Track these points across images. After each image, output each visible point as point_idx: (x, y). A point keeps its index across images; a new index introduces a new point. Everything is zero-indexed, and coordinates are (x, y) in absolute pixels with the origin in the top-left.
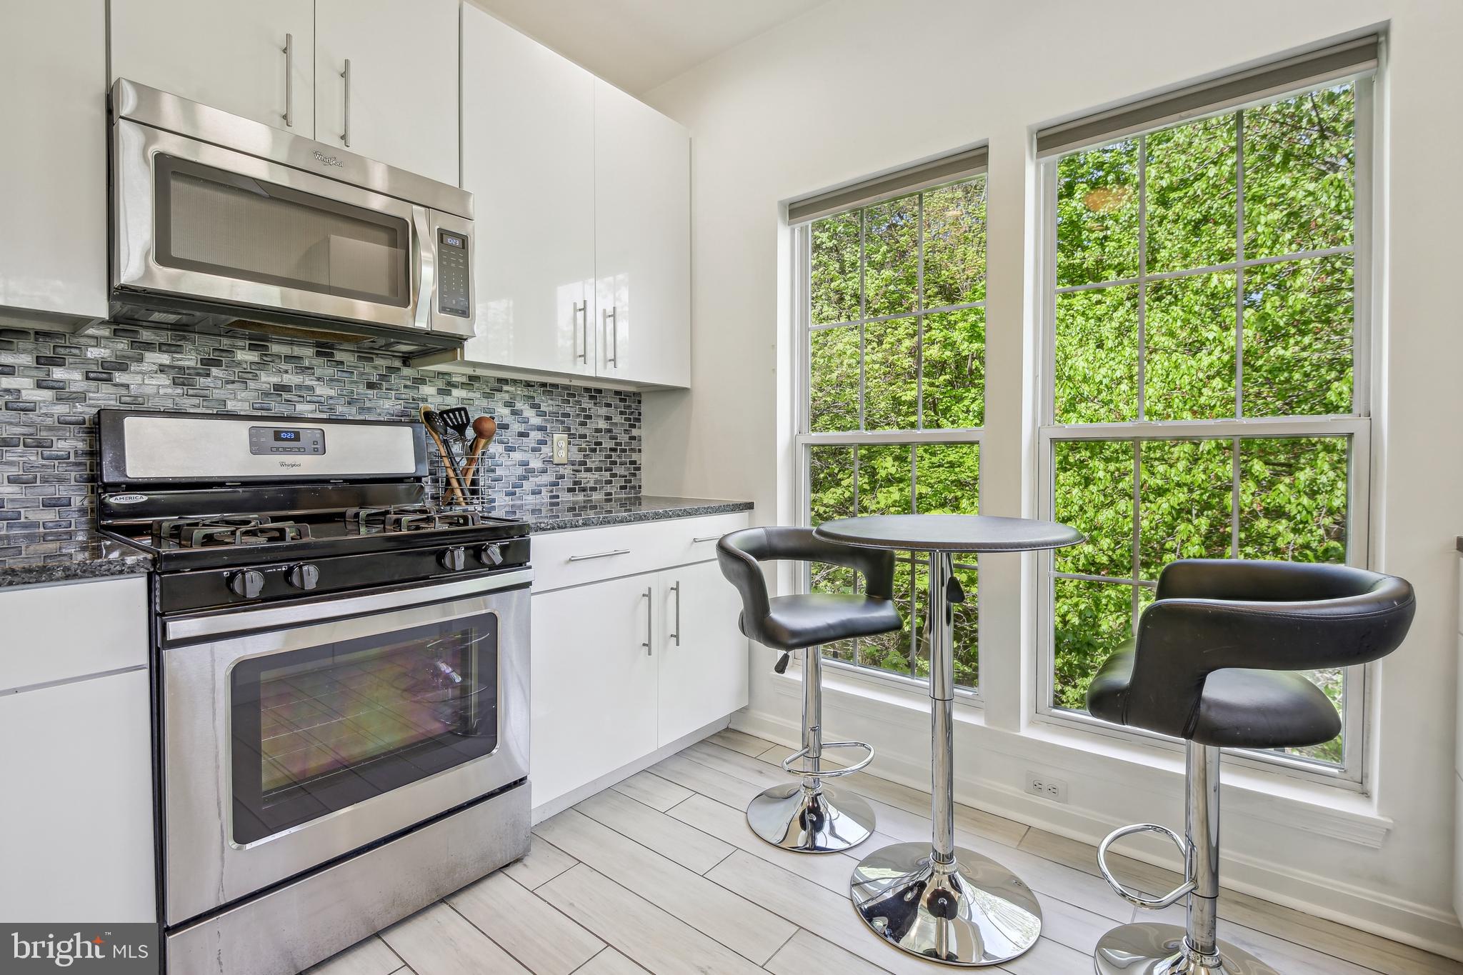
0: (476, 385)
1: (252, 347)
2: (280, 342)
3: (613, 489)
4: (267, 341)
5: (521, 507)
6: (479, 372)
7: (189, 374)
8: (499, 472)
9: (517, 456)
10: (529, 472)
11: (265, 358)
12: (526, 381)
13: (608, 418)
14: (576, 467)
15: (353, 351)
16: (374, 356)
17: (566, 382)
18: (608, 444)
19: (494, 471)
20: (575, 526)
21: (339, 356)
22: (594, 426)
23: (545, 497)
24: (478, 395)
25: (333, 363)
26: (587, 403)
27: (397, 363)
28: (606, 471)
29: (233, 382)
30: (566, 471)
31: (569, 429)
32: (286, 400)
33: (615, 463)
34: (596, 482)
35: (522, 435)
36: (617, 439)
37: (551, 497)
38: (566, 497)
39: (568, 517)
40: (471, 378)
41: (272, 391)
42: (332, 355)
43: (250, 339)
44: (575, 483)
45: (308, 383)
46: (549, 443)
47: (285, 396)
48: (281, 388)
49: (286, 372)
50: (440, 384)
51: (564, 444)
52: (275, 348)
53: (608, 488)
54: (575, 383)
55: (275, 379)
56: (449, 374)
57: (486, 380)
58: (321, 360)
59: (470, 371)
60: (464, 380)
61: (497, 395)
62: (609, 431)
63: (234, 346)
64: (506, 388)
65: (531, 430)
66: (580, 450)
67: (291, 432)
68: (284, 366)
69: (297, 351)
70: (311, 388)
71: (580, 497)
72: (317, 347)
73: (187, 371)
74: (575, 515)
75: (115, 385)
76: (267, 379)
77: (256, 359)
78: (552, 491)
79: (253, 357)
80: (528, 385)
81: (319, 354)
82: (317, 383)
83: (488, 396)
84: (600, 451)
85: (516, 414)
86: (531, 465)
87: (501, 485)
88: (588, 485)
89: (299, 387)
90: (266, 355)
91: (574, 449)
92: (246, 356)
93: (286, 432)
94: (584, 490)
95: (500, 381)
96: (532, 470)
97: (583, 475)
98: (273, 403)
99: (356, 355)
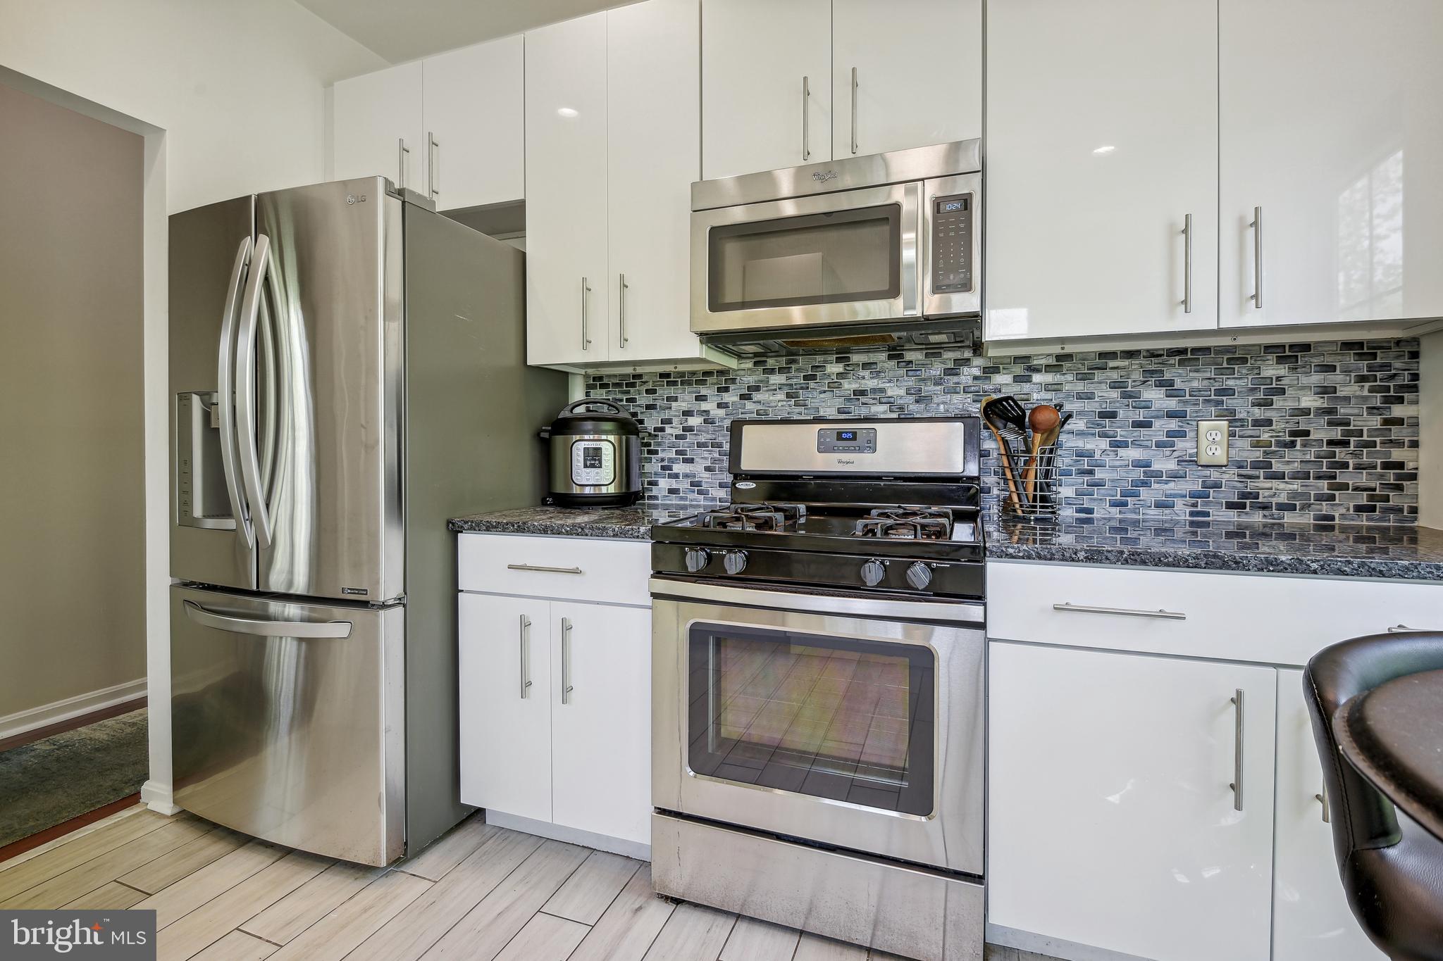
0: (1066, 365)
1: (839, 360)
2: (858, 352)
3: (1342, 509)
4: (849, 353)
5: (1136, 523)
6: (1069, 349)
7: (796, 389)
8: (1099, 474)
9: (1132, 454)
10: (1150, 476)
11: (847, 368)
12: (1148, 351)
13: (1324, 391)
14: (1248, 471)
15: (922, 349)
16: (942, 351)
17: (1226, 341)
18: (1321, 432)
19: (1091, 472)
20: (1236, 566)
21: (909, 356)
22: (1291, 404)
23: (1182, 511)
24: (1070, 377)
25: (904, 364)
26: (1271, 369)
27: (968, 354)
28: (1318, 478)
29: (825, 392)
30: (1226, 476)
31: (1233, 412)
32: (863, 404)
33: (1345, 465)
34: (1294, 495)
35: (1138, 425)
36: (1348, 424)
37: (1192, 514)
38: (1222, 516)
39: (1230, 549)
40: (1059, 358)
41: (852, 397)
42: (901, 356)
43: (837, 353)
44: (1244, 495)
45: (881, 386)
46: (1191, 435)
47: (863, 399)
48: (861, 393)
49: (864, 378)
50: (1019, 370)
51: (1221, 437)
52: (856, 358)
53: (1325, 508)
54: (1242, 340)
55: (855, 386)
56: (1028, 358)
57: (1084, 357)
58: (893, 363)
59: (1057, 349)
60: (1052, 361)
61: (1099, 376)
62: (1330, 411)
63: (826, 362)
64: (1112, 364)
65: (1157, 417)
66: (1256, 445)
67: (850, 432)
68: (862, 373)
69: (872, 357)
70: (883, 390)
71: (1257, 518)
72: (889, 350)
73: (794, 387)
74: (1243, 547)
75: (754, 402)
76: (849, 385)
77: (841, 370)
78: (1195, 505)
79: (839, 368)
80: (1152, 354)
81: (890, 357)
82: (888, 385)
83: (1083, 377)
84: (1304, 445)
85: (1131, 397)
86: (1156, 466)
87: (1102, 491)
88: (1274, 501)
89: (874, 391)
90: (848, 365)
91: (1245, 443)
92: (835, 368)
93: (846, 433)
94: (1265, 507)
95: (1103, 355)
96: (1158, 474)
97: (1263, 483)
98: (853, 407)
99: (924, 352)
